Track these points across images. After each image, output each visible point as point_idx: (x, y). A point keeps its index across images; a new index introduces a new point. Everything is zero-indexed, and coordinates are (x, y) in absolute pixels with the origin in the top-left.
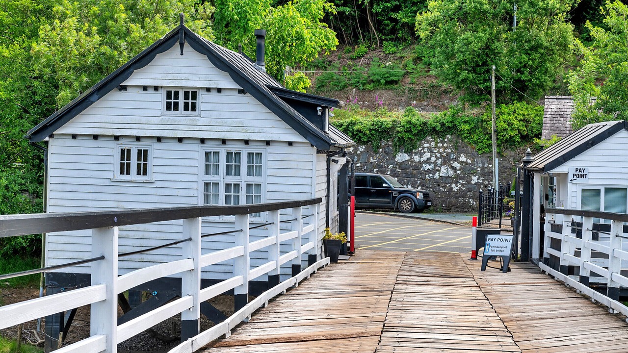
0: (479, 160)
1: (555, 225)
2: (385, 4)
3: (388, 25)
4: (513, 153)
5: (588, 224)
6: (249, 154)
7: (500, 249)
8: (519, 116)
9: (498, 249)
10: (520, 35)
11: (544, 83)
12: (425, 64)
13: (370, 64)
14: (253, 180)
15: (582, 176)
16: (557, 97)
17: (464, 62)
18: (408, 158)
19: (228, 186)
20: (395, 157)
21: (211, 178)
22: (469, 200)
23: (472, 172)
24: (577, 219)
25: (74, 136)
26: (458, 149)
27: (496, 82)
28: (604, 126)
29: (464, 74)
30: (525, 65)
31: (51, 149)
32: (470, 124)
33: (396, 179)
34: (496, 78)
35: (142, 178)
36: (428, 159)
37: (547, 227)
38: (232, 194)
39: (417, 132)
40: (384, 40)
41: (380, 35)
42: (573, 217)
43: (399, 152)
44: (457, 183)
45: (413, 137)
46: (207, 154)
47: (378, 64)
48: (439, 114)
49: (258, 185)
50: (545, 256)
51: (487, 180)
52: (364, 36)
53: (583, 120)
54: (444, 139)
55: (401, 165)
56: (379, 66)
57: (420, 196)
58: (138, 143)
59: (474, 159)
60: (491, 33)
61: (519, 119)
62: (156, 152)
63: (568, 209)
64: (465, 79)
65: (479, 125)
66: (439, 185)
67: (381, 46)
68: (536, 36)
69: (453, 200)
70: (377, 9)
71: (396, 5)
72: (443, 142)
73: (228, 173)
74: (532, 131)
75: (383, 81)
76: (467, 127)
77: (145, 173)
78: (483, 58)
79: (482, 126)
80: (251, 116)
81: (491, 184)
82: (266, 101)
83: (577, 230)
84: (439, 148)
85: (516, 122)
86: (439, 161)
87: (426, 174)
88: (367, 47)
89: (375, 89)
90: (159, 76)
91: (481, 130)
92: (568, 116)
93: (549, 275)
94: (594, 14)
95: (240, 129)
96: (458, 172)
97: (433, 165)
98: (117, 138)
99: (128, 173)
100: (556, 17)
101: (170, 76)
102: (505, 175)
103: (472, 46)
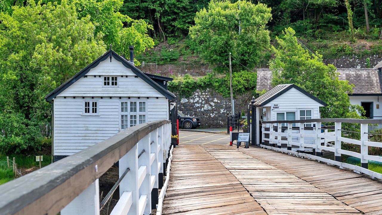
0: (224, 101)
1: (267, 128)
2: (168, 17)
3: (169, 29)
4: (241, 97)
5: (280, 126)
6: (140, 102)
7: (244, 139)
8: (244, 78)
9: (243, 139)
10: (242, 37)
11: (256, 61)
12: (191, 49)
13: (161, 50)
14: (142, 113)
15: (277, 108)
16: (263, 69)
17: (215, 51)
18: (187, 101)
19: (131, 116)
20: (180, 100)
21: (124, 113)
22: (219, 122)
23: (221, 107)
24: (275, 125)
25: (65, 97)
26: (213, 96)
27: (232, 61)
28: (285, 86)
29: (215, 57)
30: (246, 52)
31: (55, 103)
32: (219, 83)
33: (181, 112)
34: (231, 58)
35: (94, 114)
36: (198, 101)
37: (263, 129)
38: (133, 119)
39: (191, 87)
40: (168, 37)
41: (166, 34)
42: (274, 124)
43: (182, 97)
44: (213, 113)
45: (189, 90)
46: (122, 103)
47: (165, 50)
48: (203, 78)
49: (144, 116)
50: (263, 141)
51: (228, 111)
52: (157, 35)
53: (276, 83)
54: (206, 91)
55: (184, 104)
56: (166, 51)
57: (195, 120)
58: (93, 99)
59: (221, 100)
60: (228, 36)
61: (243, 79)
62: (100, 103)
63: (272, 121)
64: (215, 59)
65: (223, 83)
66: (204, 115)
67: (166, 39)
68: (251, 37)
69: (211, 122)
70: (163, 20)
71: (174, 18)
72: (205, 92)
73: (131, 111)
74: (250, 86)
75: (169, 60)
76: (217, 84)
77: (96, 112)
78: (225, 48)
79: (225, 83)
80: (140, 87)
81: (230, 113)
82: (147, 80)
83: (276, 129)
84: (203, 95)
85: (242, 81)
86: (203, 102)
87: (197, 109)
88: (159, 41)
89: (164, 64)
90: (101, 71)
91: (224, 85)
92: (269, 79)
93: (265, 148)
94: (279, 21)
95: (136, 92)
96: (214, 107)
97: (200, 104)
98: (83, 97)
99: (89, 112)
100: (260, 27)
101: (106, 71)
102: (237, 108)
103: (219, 43)
